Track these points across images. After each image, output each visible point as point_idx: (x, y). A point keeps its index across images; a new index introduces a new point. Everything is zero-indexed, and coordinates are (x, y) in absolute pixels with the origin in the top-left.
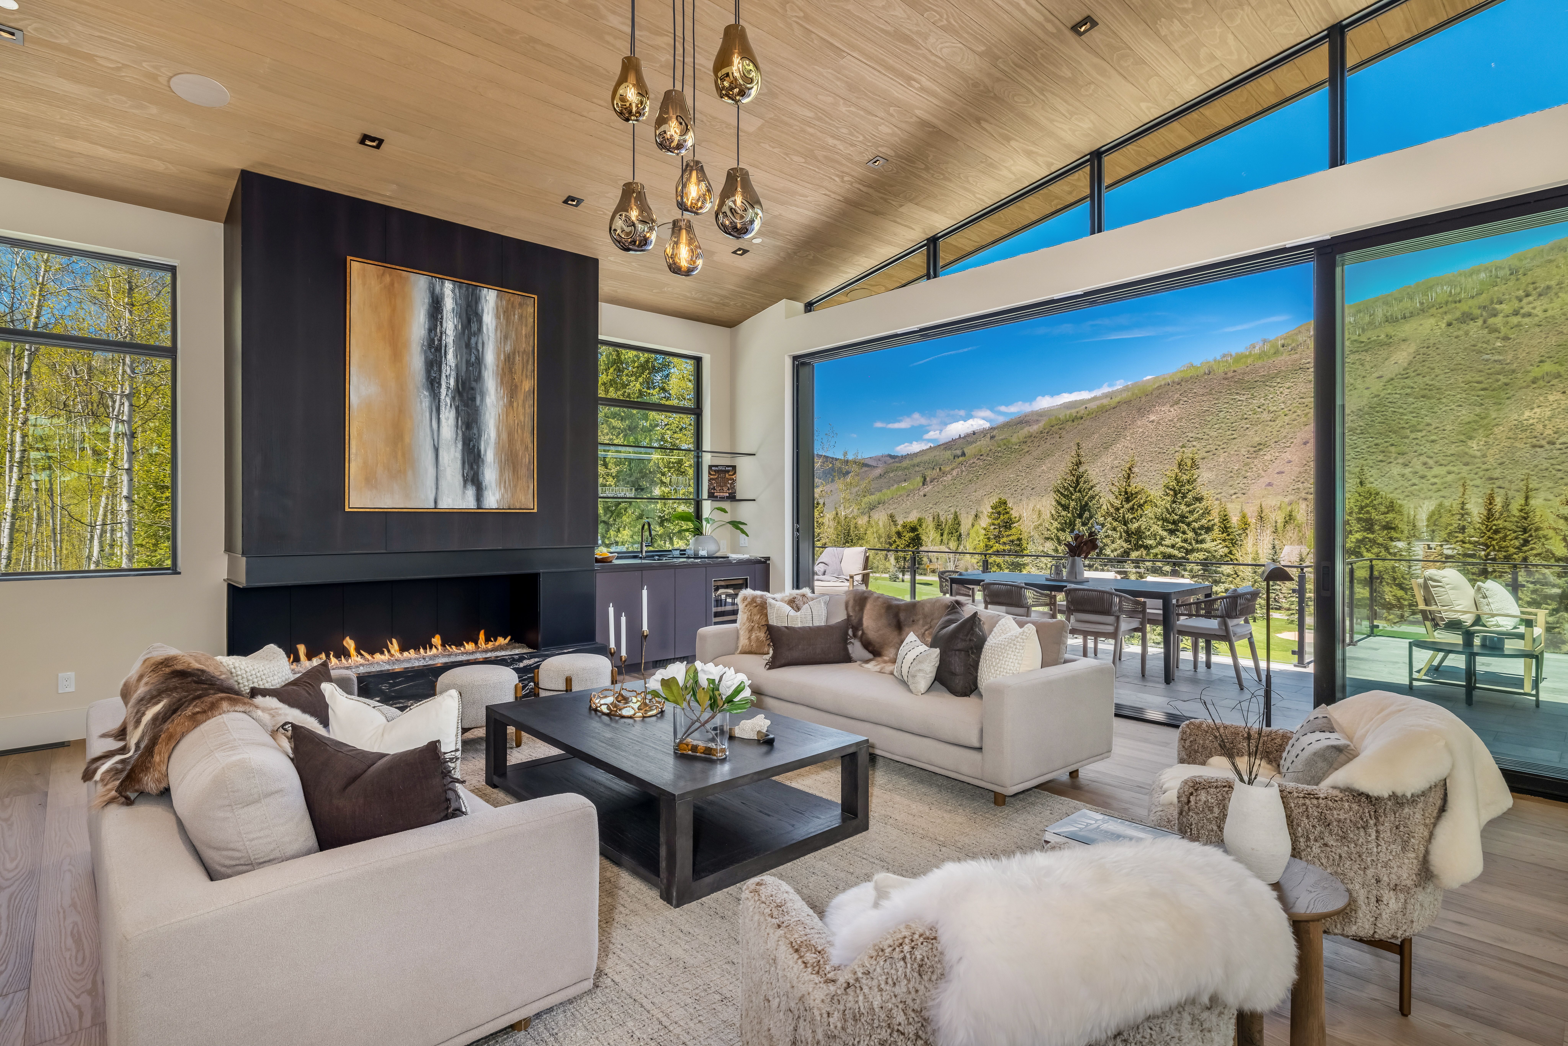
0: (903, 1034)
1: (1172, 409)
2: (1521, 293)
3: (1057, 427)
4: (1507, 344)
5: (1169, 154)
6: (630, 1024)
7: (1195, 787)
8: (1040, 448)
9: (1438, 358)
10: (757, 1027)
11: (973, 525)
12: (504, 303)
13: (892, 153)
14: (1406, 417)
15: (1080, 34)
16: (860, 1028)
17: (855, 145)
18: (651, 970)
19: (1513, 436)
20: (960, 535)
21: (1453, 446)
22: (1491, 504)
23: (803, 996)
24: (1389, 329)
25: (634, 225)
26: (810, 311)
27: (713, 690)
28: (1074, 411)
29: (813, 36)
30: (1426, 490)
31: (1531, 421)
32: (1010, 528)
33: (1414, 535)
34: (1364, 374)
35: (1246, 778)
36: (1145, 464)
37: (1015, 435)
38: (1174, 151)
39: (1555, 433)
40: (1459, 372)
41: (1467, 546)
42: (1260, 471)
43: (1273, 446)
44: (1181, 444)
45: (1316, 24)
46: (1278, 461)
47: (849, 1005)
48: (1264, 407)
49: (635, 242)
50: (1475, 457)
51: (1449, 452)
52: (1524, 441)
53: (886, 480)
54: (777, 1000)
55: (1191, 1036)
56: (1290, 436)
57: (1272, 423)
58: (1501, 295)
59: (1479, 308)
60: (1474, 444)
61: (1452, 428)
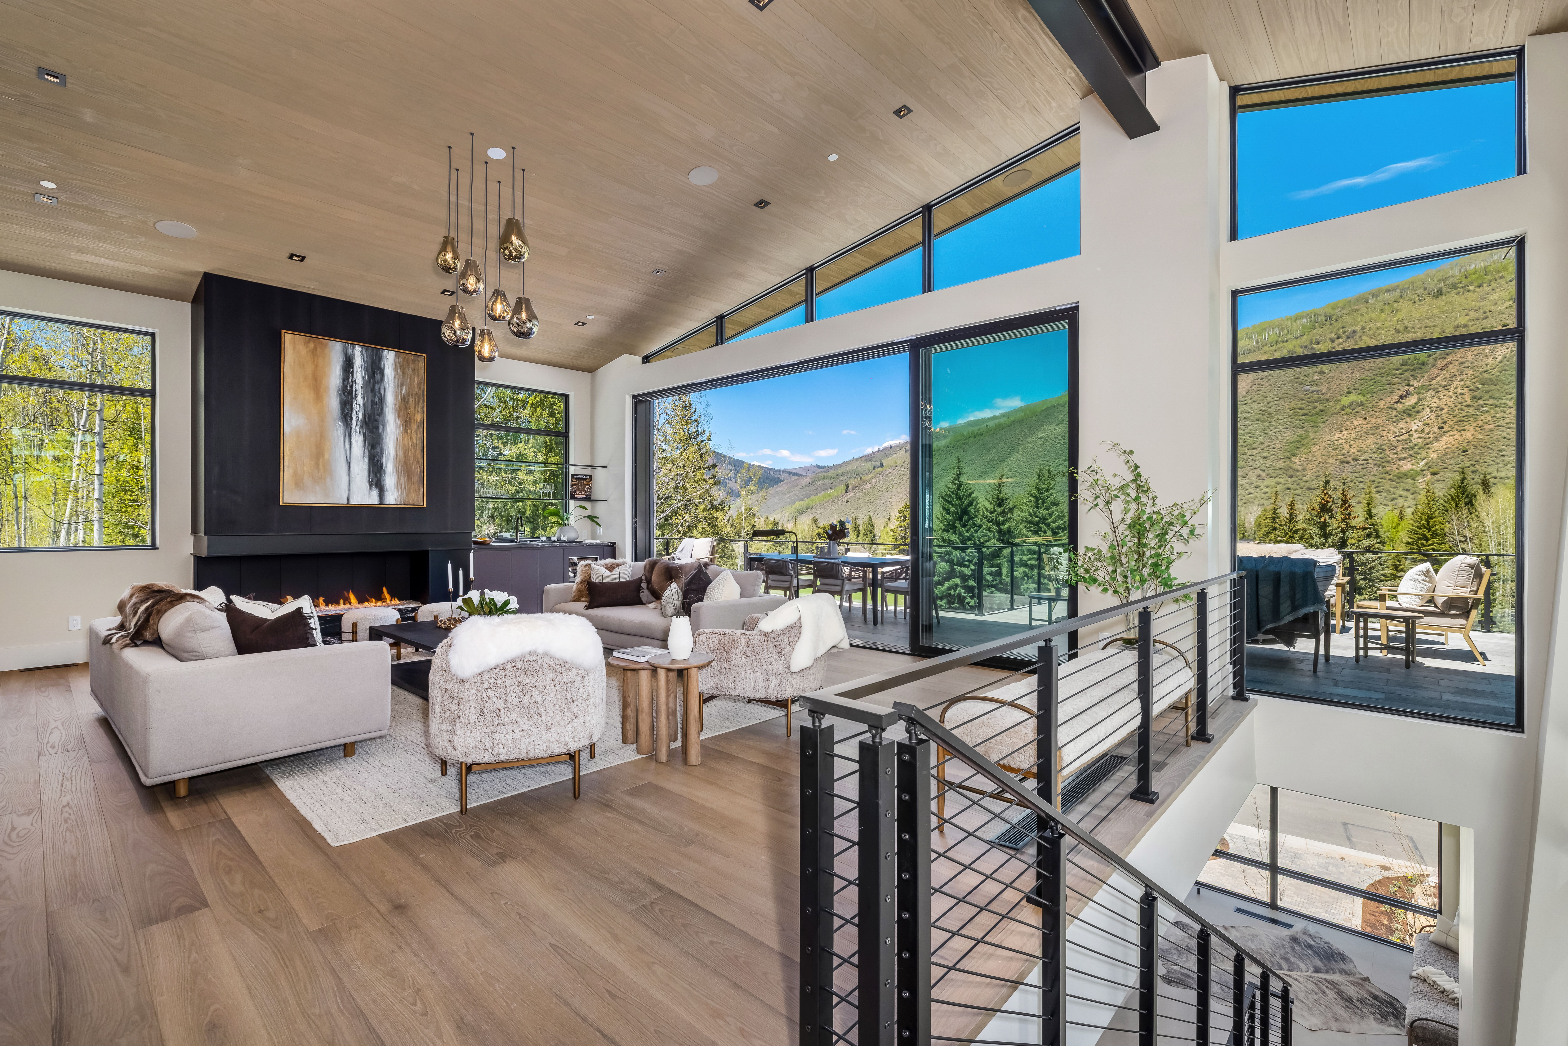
1: (1057, 428)
2: (1333, 335)
3: (961, 442)
8: (947, 461)
9: (1269, 388)
12: (401, 360)
13: (666, 267)
14: (1244, 437)
15: (762, 209)
19: (1326, 454)
20: (874, 536)
21: (1281, 462)
25: (455, 331)
26: (646, 362)
28: (975, 429)
30: (1259, 499)
31: (1340, 441)
39: (1358, 452)
40: (1286, 400)
50: (1297, 471)
51: (1278, 467)
52: (1335, 457)
53: (814, 488)
58: (1318, 337)
59: (1302, 347)
60: (1296, 460)
61: (1280, 446)
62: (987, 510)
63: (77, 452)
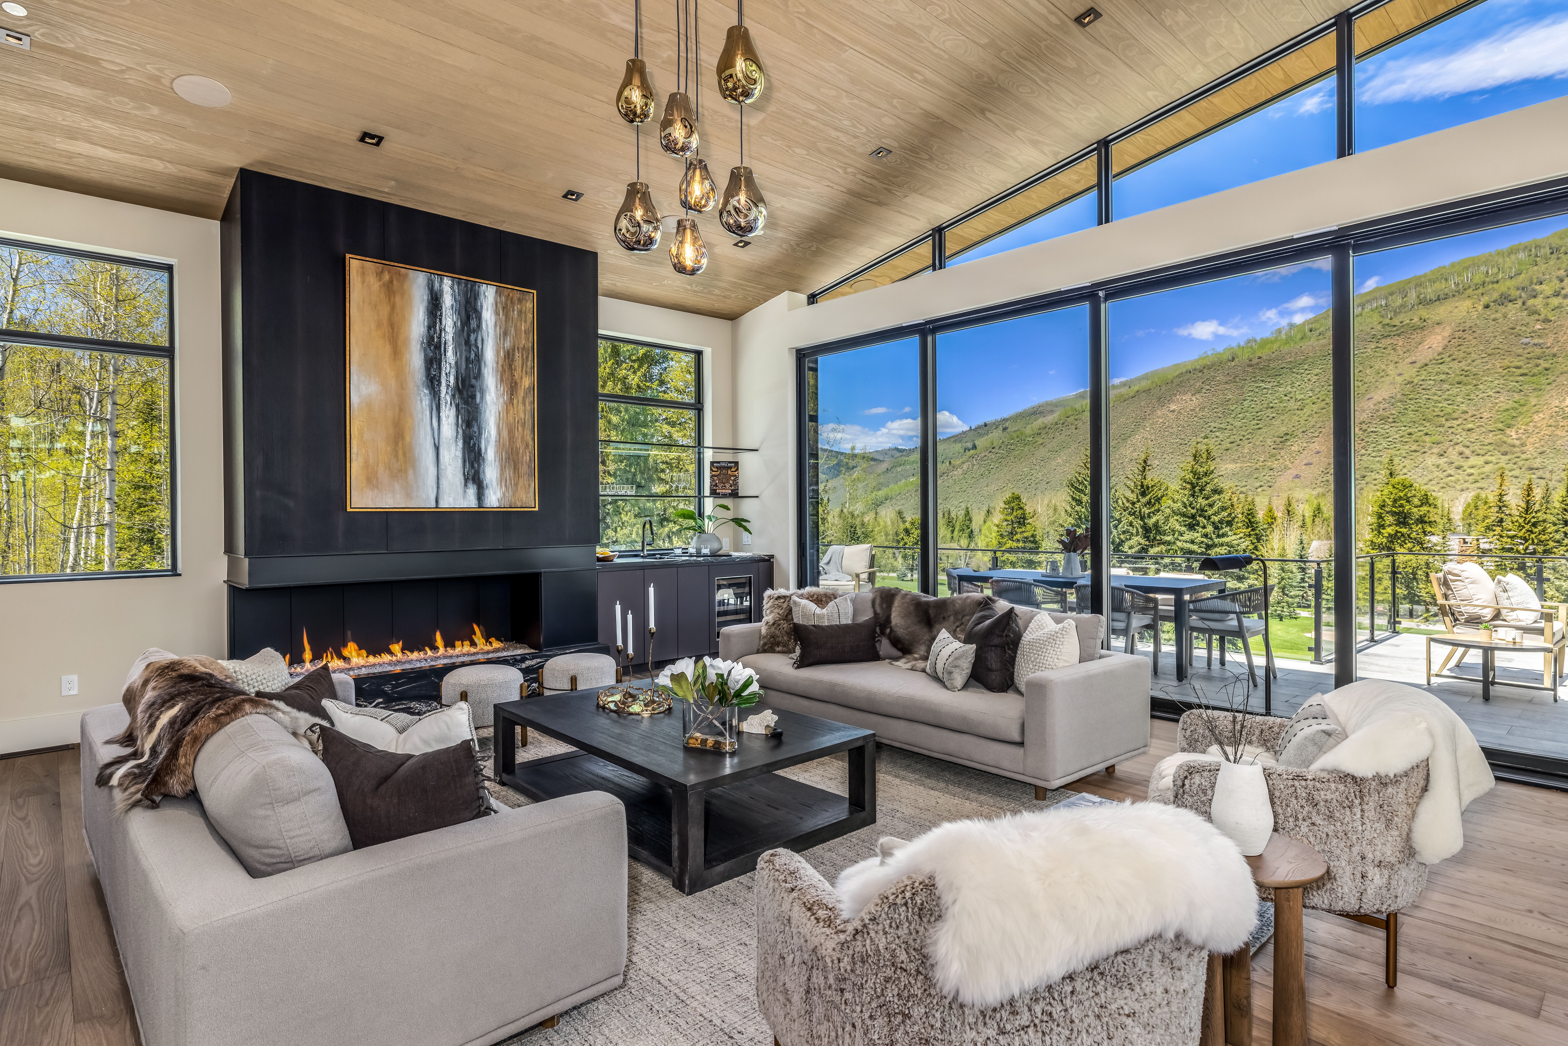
0: (905, 970)
1: (1194, 398)
3: (1073, 418)
4: (1547, 327)
5: (1178, 141)
6: (649, 999)
7: (1190, 771)
8: (1055, 440)
9: (1474, 342)
10: (773, 985)
11: (985, 522)
12: (503, 298)
13: (895, 144)
14: (1441, 405)
15: (1084, 25)
16: (867, 969)
17: (858, 137)
18: (666, 951)
19: (1554, 424)
20: (972, 531)
21: (1491, 435)
22: (1529, 495)
23: (816, 947)
24: (1423, 312)
25: (639, 225)
26: (813, 303)
27: (722, 684)
29: (815, 31)
30: (1462, 481)
32: (1024, 524)
33: (1449, 529)
34: (1396, 359)
35: (1232, 758)
36: (1165, 456)
37: (1029, 426)
38: (1183, 139)
40: (1497, 356)
41: (1505, 540)
42: (1288, 463)
43: (1300, 436)
44: (1203, 435)
45: (1323, 12)
46: (1306, 452)
47: (857, 950)
48: (1291, 395)
49: (640, 242)
50: (1514, 446)
51: (1487, 441)
53: (893, 475)
54: (792, 956)
55: (1161, 973)
56: (1318, 425)
57: (1299, 412)
58: (1541, 275)
59: (1518, 289)
60: (1512, 432)
61: (1489, 416)
62: (1128, 500)
63: (88, 444)
